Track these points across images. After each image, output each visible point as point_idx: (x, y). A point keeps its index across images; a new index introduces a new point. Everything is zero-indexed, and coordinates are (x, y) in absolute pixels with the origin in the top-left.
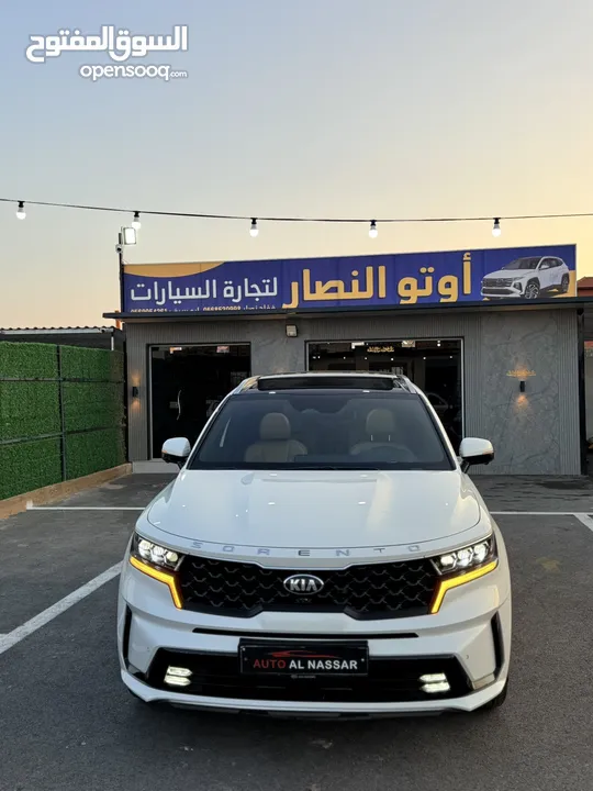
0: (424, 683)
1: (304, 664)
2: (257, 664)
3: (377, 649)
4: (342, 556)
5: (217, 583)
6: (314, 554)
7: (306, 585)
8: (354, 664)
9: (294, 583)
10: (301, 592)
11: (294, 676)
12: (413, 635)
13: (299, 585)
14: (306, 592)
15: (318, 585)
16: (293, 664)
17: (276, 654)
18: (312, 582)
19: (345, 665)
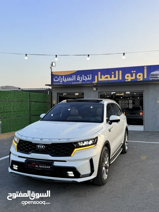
0: (68, 174)
1: (39, 166)
2: (29, 165)
3: (56, 164)
4: (50, 141)
5: (24, 146)
6: (44, 140)
7: (41, 147)
8: (49, 167)
9: (39, 146)
10: (40, 149)
11: (36, 169)
12: (65, 161)
13: (40, 147)
14: (41, 149)
15: (44, 148)
16: (36, 166)
17: (33, 163)
18: (42, 147)
19: (47, 167)
